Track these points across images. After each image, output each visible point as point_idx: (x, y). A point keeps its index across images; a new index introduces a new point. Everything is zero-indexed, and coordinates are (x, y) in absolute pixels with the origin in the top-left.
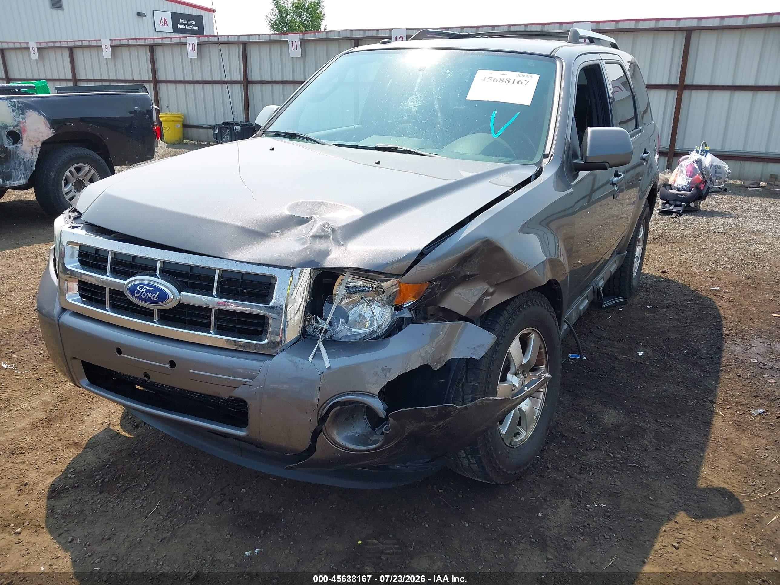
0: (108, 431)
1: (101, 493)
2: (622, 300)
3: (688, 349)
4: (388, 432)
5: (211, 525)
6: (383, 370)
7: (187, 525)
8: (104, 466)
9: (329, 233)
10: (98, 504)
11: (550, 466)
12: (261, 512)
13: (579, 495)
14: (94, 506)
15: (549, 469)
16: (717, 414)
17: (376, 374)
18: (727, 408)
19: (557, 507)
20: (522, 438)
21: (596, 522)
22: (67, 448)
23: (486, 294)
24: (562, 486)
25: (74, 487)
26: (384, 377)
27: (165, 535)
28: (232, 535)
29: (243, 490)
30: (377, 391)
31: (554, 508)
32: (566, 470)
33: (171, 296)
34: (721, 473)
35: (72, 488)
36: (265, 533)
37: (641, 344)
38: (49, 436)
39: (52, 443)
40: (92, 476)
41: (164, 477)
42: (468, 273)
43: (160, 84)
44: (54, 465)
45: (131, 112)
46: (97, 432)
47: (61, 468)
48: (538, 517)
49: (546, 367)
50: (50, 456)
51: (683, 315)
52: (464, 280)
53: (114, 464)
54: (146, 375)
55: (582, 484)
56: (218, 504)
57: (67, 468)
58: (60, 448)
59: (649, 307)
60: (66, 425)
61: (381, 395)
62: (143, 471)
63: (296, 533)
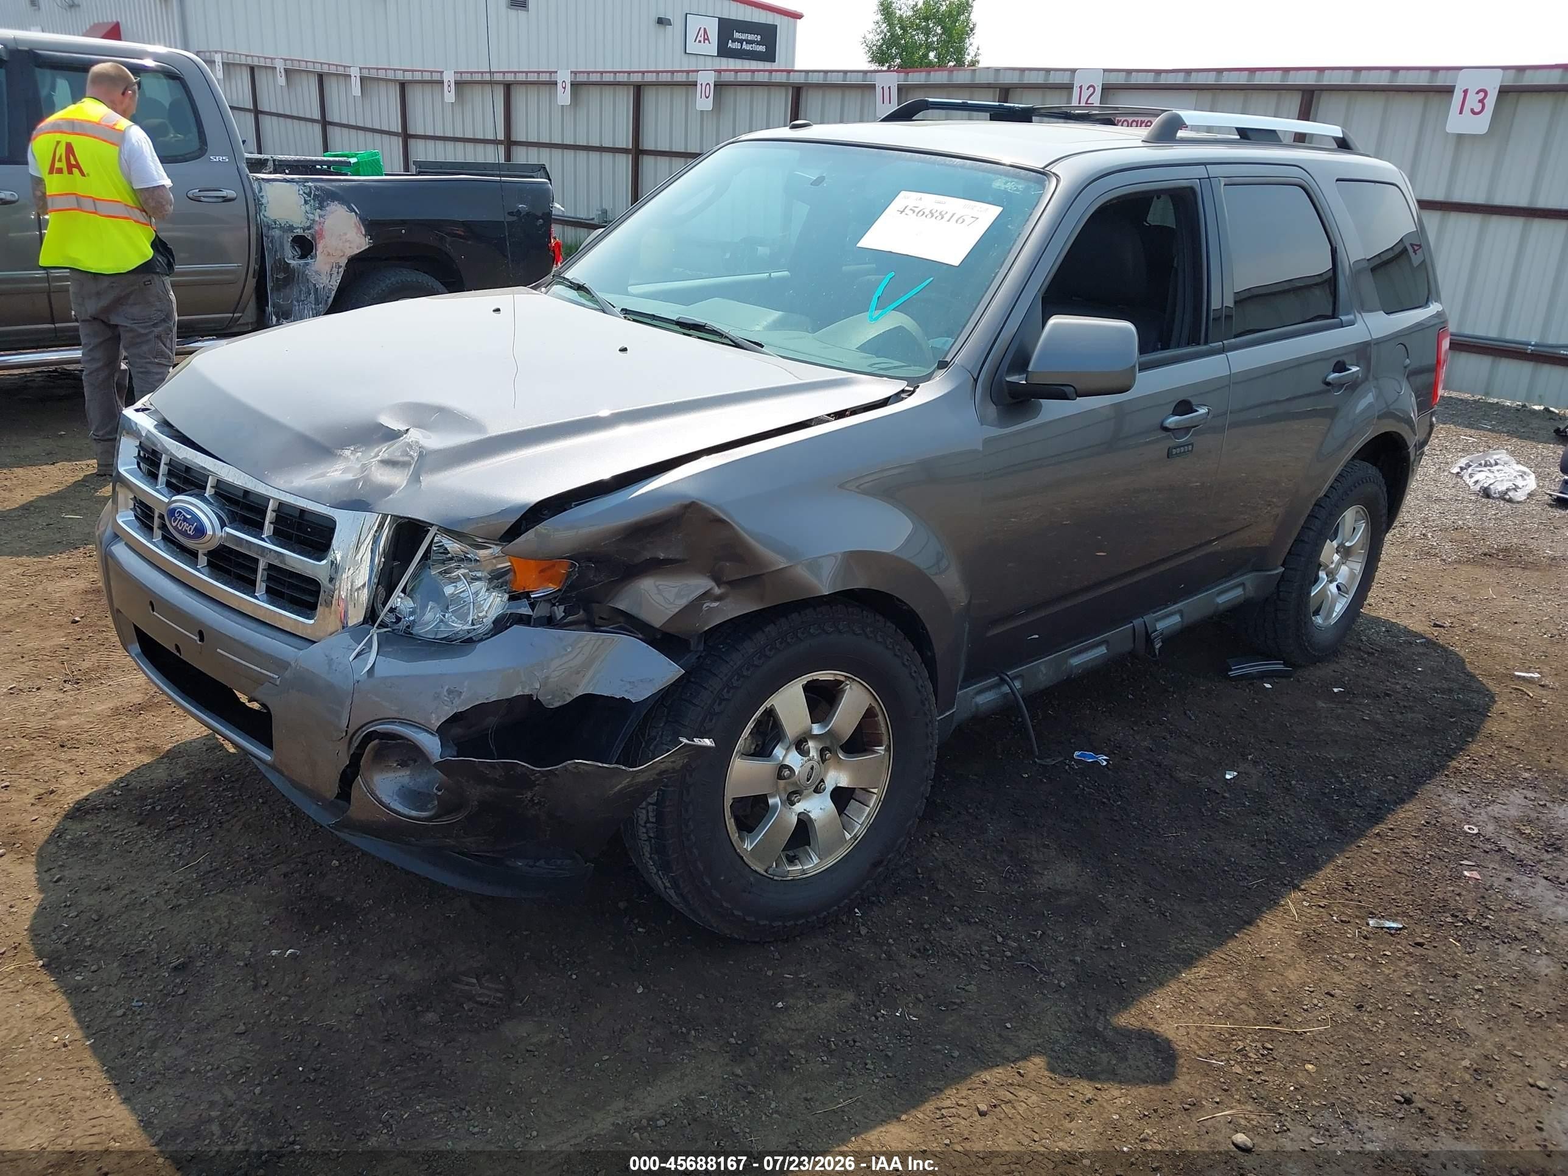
0: (210, 739)
1: (139, 824)
2: (1281, 667)
3: (1343, 783)
4: (439, 793)
5: (255, 902)
6: (450, 692)
7: (221, 895)
8: (169, 788)
9: (413, 458)
10: (126, 839)
11: (863, 931)
12: (339, 899)
13: (881, 989)
14: (118, 841)
15: (861, 936)
16: (1287, 911)
17: (437, 697)
18: (1320, 906)
19: (823, 998)
20: (805, 868)
21: (873, 1039)
22: (140, 752)
23: (706, 595)
24: (860, 968)
25: (109, 808)
26: (450, 704)
27: (182, 901)
28: (273, 922)
29: (335, 863)
30: (436, 723)
31: (813, 1001)
32: (889, 945)
33: (210, 532)
34: (1191, 1014)
35: (107, 809)
36: (321, 930)
37: (1250, 757)
38: (127, 730)
39: (124, 742)
40: (143, 798)
41: (238, 821)
42: (662, 556)
43: (645, 157)
44: (106, 773)
45: (511, 214)
46: (189, 738)
47: (111, 778)
48: (773, 1009)
49: (888, 749)
50: (110, 760)
51: (1399, 717)
52: (654, 567)
53: (185, 787)
54: (177, 648)
55: (902, 974)
56: (285, 875)
57: (121, 779)
58: (131, 751)
59: (1336, 690)
60: (159, 719)
61: (442, 731)
62: (217, 805)
63: (365, 941)
